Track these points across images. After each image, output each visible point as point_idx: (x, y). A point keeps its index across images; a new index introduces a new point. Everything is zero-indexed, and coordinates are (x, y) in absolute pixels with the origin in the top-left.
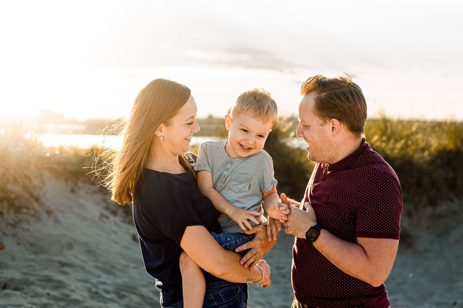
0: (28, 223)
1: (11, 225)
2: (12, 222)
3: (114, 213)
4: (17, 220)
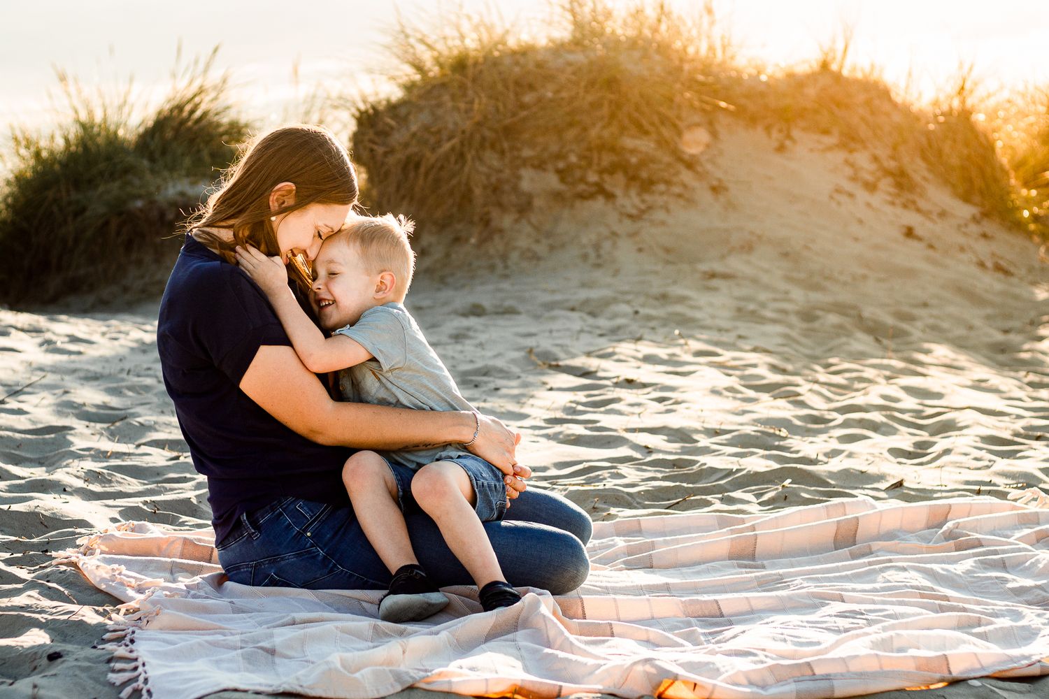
0: (668, 210)
1: (630, 216)
2: (634, 212)
3: (871, 187)
4: (643, 207)
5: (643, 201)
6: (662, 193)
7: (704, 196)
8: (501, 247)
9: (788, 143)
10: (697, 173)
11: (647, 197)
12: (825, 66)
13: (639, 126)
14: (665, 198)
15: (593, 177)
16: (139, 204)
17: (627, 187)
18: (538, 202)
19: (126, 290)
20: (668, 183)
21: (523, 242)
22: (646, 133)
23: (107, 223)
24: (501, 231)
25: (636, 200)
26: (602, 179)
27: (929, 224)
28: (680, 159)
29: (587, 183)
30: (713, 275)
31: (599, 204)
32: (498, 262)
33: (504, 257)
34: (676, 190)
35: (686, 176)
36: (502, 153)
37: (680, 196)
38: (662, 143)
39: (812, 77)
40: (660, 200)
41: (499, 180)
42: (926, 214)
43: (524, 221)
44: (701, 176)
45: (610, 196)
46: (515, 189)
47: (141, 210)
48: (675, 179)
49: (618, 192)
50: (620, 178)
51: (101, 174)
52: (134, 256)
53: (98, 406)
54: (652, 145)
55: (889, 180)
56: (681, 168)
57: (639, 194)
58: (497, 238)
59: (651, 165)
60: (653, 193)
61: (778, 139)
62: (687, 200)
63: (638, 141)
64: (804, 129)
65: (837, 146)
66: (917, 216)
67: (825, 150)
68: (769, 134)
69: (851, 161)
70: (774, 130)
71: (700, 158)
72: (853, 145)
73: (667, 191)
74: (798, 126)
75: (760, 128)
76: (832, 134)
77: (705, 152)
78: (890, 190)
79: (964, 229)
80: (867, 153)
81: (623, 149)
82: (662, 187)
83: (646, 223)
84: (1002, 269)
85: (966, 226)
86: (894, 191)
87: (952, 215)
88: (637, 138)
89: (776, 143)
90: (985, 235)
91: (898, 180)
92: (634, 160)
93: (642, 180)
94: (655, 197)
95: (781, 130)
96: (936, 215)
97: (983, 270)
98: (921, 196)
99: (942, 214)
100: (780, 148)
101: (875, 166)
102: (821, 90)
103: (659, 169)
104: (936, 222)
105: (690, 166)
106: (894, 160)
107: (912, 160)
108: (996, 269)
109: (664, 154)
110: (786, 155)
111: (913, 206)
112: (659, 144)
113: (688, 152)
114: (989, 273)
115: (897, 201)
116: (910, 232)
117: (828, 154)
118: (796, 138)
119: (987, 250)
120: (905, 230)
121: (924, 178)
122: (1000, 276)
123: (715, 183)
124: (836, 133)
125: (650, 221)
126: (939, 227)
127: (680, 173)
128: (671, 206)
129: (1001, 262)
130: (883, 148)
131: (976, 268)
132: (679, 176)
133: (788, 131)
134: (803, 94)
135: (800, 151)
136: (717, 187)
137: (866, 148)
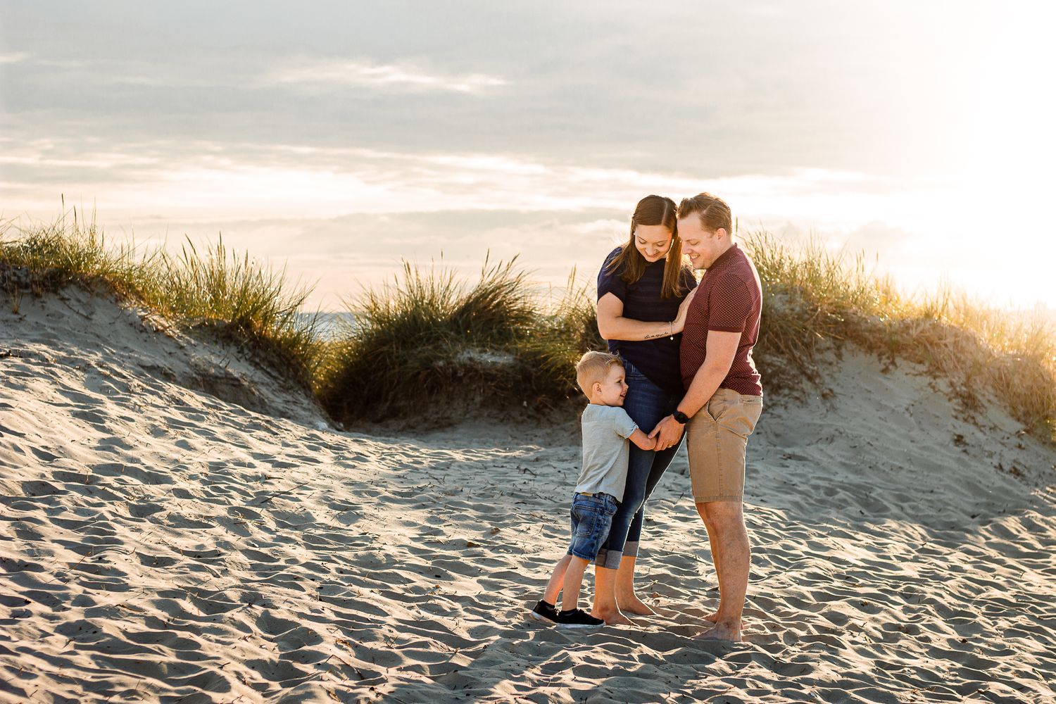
5: (771, 400)
6: (785, 396)
7: (816, 400)
9: (891, 367)
10: (815, 383)
11: (774, 397)
12: (928, 316)
13: (778, 349)
14: (786, 399)
16: (441, 363)
19: (426, 420)
20: (791, 389)
22: (783, 353)
23: (419, 373)
27: (979, 435)
28: (804, 373)
30: (790, 457)
34: (796, 394)
35: (806, 385)
37: (797, 398)
38: (792, 360)
39: (917, 323)
40: (783, 400)
42: (980, 427)
44: (816, 386)
47: (441, 368)
48: (796, 387)
51: (421, 339)
52: (433, 399)
53: (342, 501)
54: (785, 361)
55: (959, 400)
56: (805, 380)
59: (781, 375)
60: (779, 395)
61: (885, 364)
62: (802, 402)
63: (775, 359)
64: (905, 359)
65: (926, 373)
66: (972, 428)
67: (916, 375)
68: (880, 360)
69: (933, 384)
70: (884, 357)
71: (821, 373)
72: (937, 374)
73: (789, 394)
74: (901, 356)
75: (875, 355)
76: (924, 364)
77: (827, 369)
78: (957, 407)
79: (1006, 441)
80: (946, 380)
81: (763, 362)
82: (786, 391)
83: (769, 415)
84: (1016, 472)
85: (1008, 438)
86: (960, 408)
87: (1001, 430)
88: (774, 356)
89: (883, 367)
90: (1020, 446)
91: (966, 401)
92: (770, 371)
93: (773, 385)
94: (780, 398)
95: (888, 358)
96: (988, 428)
97: (999, 472)
98: (981, 414)
99: (993, 429)
100: (885, 371)
101: (950, 389)
102: (921, 332)
103: (787, 379)
104: (985, 434)
105: (810, 378)
106: (966, 386)
107: (984, 388)
108: (1011, 472)
109: (792, 368)
110: (888, 376)
111: (972, 421)
112: (790, 361)
113: (811, 368)
114: (1003, 474)
115: (960, 416)
116: (959, 440)
117: (918, 378)
118: (898, 364)
119: (1013, 458)
120: (956, 438)
121: (989, 401)
122: (1011, 477)
123: (826, 391)
124: (927, 364)
125: (772, 414)
126: (986, 437)
127: (802, 383)
128: (790, 405)
129: (1018, 467)
130: (959, 378)
131: (992, 469)
132: (800, 385)
133: (894, 359)
134: (908, 334)
135: (899, 374)
136: (827, 394)
137: (947, 376)
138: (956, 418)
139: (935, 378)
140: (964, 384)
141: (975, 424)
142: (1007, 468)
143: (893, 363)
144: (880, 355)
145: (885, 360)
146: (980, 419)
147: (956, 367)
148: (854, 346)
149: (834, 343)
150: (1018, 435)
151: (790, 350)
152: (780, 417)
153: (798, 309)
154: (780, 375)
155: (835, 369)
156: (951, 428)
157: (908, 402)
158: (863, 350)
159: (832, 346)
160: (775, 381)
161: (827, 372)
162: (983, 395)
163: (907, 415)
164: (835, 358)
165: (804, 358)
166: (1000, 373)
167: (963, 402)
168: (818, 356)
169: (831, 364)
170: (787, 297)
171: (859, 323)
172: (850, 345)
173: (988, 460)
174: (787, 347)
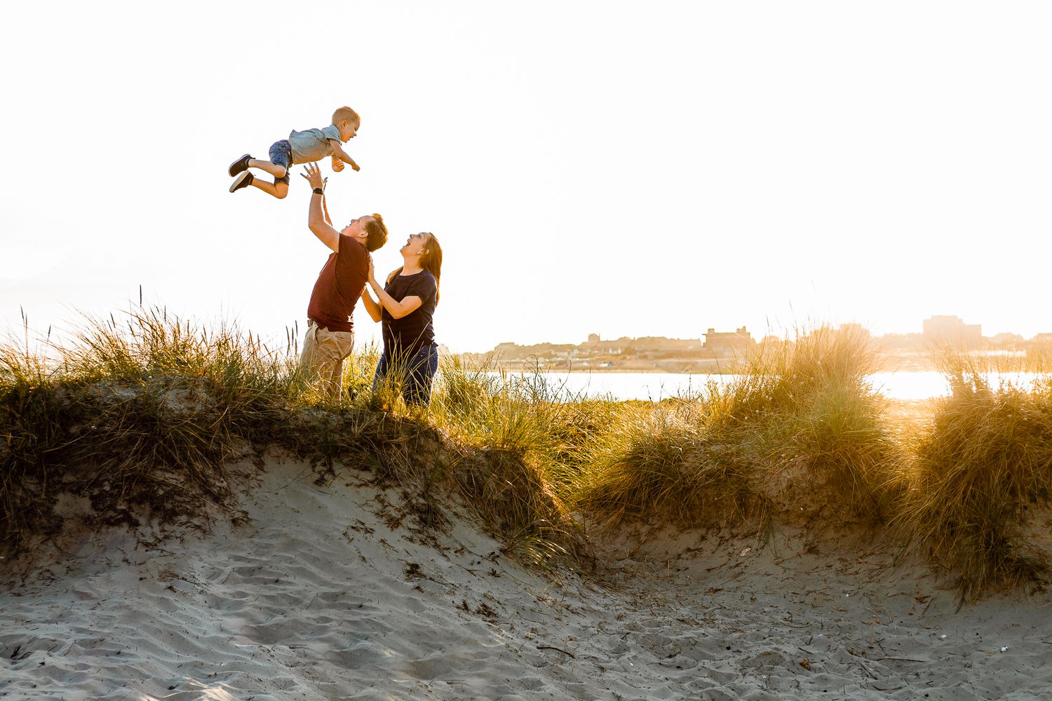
0: (182, 541)
4: (160, 536)
5: (163, 531)
6: (182, 524)
7: (223, 528)
8: (24, 566)
9: (327, 477)
10: (223, 505)
11: (167, 527)
13: (172, 461)
14: (183, 528)
15: (122, 506)
17: (151, 516)
18: (68, 525)
20: (190, 514)
21: (44, 563)
22: (179, 467)
24: (27, 551)
25: (157, 529)
26: (130, 508)
27: (441, 562)
28: (208, 492)
29: (115, 510)
31: (123, 530)
32: (18, 580)
33: (25, 576)
34: (196, 521)
36: (41, 478)
37: (198, 527)
38: (192, 476)
40: (178, 530)
41: (32, 504)
42: (442, 551)
43: (50, 543)
44: (224, 509)
45: (134, 524)
46: (48, 513)
48: (197, 511)
49: (142, 520)
50: (147, 508)
54: (182, 478)
55: (416, 516)
56: (209, 503)
57: (160, 524)
58: (22, 557)
60: (174, 523)
61: (320, 472)
62: (204, 532)
63: (168, 475)
64: (347, 465)
65: (372, 482)
66: (432, 553)
67: (361, 485)
68: (314, 467)
69: (382, 497)
70: (319, 463)
71: (233, 490)
72: (387, 483)
73: (187, 522)
74: (341, 461)
75: (307, 461)
76: (371, 471)
77: (243, 483)
78: (412, 526)
79: (476, 567)
80: (399, 490)
81: (153, 482)
82: (184, 518)
83: (158, 553)
84: (486, 612)
85: (479, 563)
86: (416, 527)
87: (470, 552)
88: (167, 471)
89: (317, 477)
90: (494, 574)
91: (424, 516)
92: (161, 492)
93: (166, 511)
94: (175, 527)
95: (324, 465)
96: (452, 551)
97: (463, 614)
98: (444, 532)
99: (461, 551)
100: (320, 482)
101: (404, 503)
102: (365, 430)
103: (184, 502)
104: (449, 560)
105: (217, 499)
106: (424, 498)
107: (448, 497)
108: (479, 612)
109: (191, 487)
110: (323, 488)
111: (432, 543)
112: (188, 479)
113: (219, 484)
114: (468, 616)
115: (417, 537)
116: (413, 570)
117: (363, 489)
118: (336, 473)
119: (483, 591)
120: (409, 568)
121: (456, 514)
122: (479, 621)
123: (238, 515)
124: (374, 471)
125: (162, 551)
126: (449, 564)
127: (205, 505)
128: (187, 537)
129: (489, 604)
130: (416, 486)
131: (453, 611)
132: (203, 508)
133: (331, 464)
134: (349, 432)
135: (337, 485)
136: (237, 519)
137: (399, 485)
138: (411, 540)
139: (384, 488)
140: (422, 495)
141: (436, 546)
142: (474, 606)
143: (331, 471)
144: (314, 462)
145: (319, 468)
146: (443, 540)
147: (411, 473)
148: (280, 451)
149: (254, 449)
150: (493, 557)
151: (190, 464)
152: (172, 554)
153: (199, 408)
154: (175, 496)
155: (253, 483)
156: (403, 556)
157: (347, 524)
158: (292, 455)
159: (251, 452)
160: (169, 506)
161: (242, 488)
162: (448, 507)
163: (345, 541)
164: (254, 468)
165: (210, 472)
166: (470, 478)
167: (421, 518)
168: (229, 468)
169: (247, 476)
170: (185, 393)
171: (286, 421)
172: (275, 449)
173: (449, 598)
174: (185, 458)
